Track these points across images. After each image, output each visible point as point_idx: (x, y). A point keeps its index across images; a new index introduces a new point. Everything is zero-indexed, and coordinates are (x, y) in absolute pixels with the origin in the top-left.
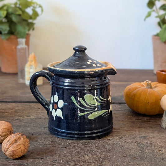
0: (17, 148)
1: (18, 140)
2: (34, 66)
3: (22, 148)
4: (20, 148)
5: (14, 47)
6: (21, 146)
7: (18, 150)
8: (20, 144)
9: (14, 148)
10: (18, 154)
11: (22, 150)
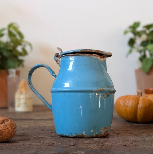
0: (4, 127)
1: (6, 121)
2: (24, 92)
3: (10, 129)
4: (7, 129)
5: (4, 82)
6: (8, 126)
7: (6, 130)
8: (8, 125)
9: (2, 127)
10: (6, 134)
11: (9, 131)
